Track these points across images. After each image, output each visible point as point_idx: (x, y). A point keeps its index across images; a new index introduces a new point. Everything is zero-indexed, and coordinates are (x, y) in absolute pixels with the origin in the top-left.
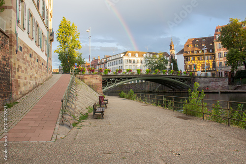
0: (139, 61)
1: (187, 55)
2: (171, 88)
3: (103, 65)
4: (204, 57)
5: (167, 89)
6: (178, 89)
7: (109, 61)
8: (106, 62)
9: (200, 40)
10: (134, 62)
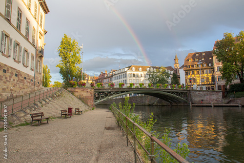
0: (143, 75)
1: (187, 69)
2: (169, 102)
3: (109, 79)
4: (203, 71)
5: (164, 103)
6: (175, 102)
7: (115, 75)
8: (112, 76)
9: (200, 54)
10: (137, 76)
